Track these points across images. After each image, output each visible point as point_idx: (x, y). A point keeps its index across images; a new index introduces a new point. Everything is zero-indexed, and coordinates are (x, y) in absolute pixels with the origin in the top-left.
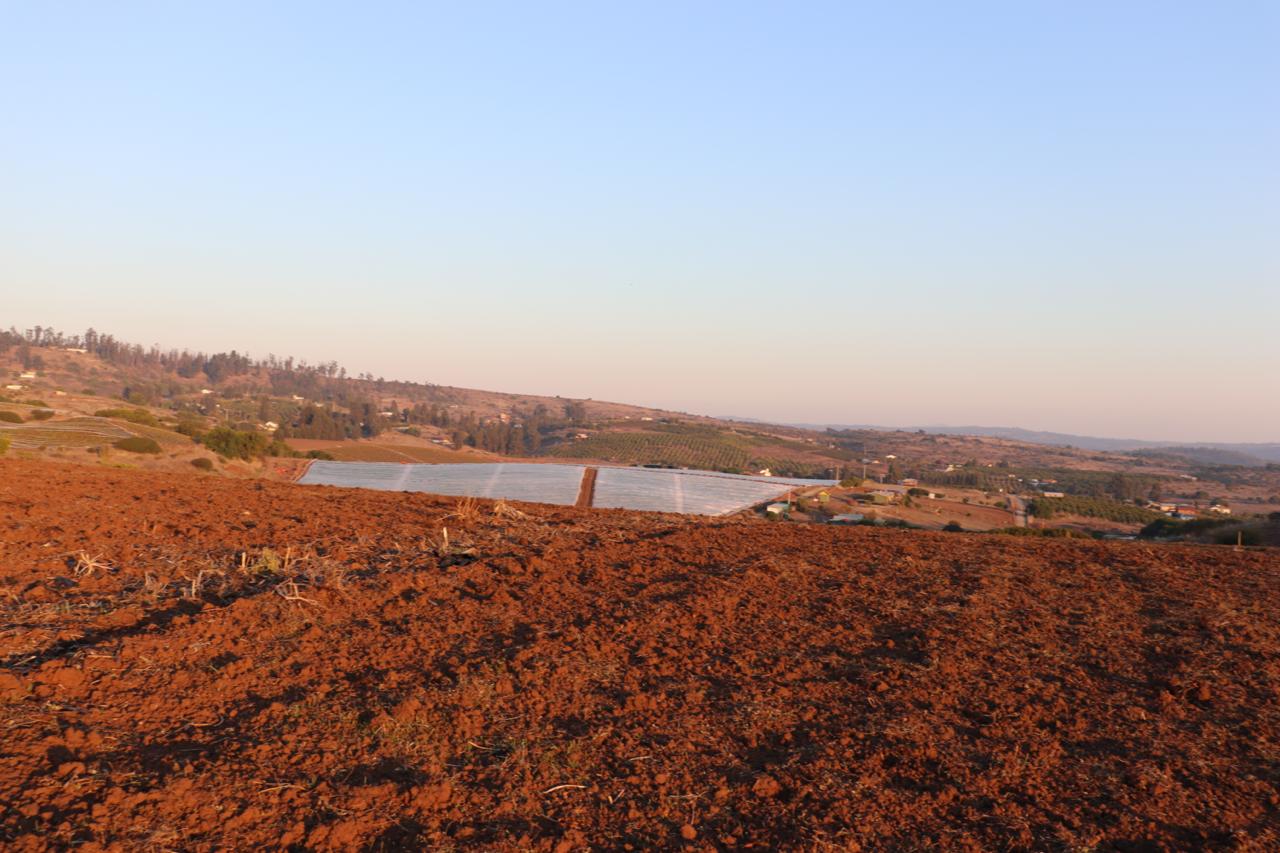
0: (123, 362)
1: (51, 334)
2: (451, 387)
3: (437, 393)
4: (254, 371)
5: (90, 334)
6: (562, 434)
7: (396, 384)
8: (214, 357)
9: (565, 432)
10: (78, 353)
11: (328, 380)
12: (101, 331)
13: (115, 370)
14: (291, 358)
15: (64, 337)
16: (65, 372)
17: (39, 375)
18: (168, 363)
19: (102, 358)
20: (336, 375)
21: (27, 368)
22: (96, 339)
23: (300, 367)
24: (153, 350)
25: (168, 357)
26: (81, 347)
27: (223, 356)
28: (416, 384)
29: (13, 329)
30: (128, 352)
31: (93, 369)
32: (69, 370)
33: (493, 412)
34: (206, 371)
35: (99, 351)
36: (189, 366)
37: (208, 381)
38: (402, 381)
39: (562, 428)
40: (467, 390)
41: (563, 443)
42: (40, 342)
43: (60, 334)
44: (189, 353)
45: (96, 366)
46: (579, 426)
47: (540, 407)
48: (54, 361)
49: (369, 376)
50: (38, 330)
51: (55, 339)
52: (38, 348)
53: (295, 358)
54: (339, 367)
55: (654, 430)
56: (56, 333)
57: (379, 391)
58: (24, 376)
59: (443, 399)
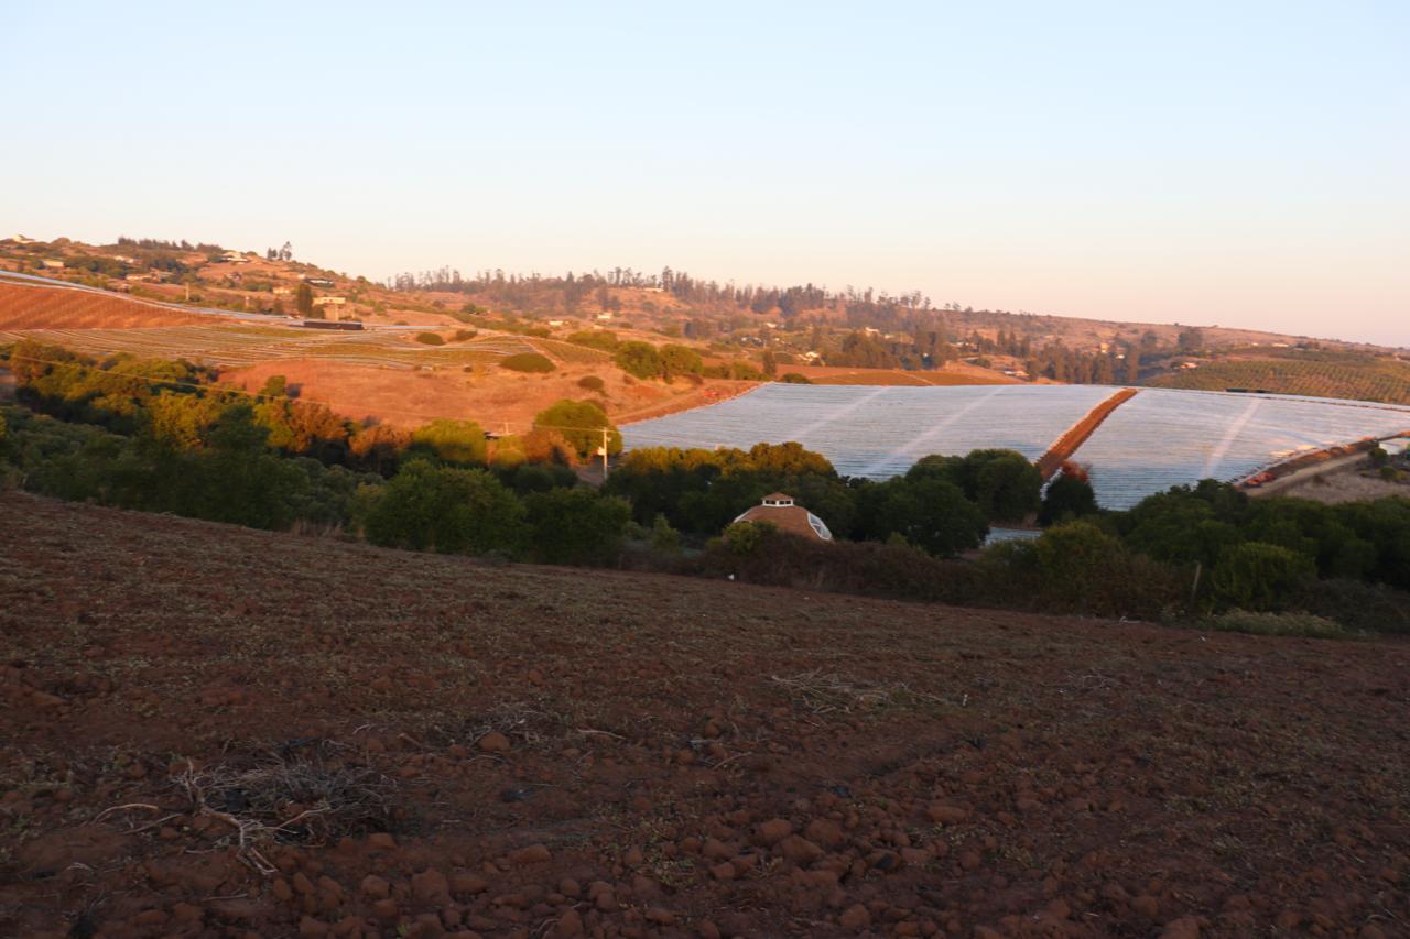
0: (698, 299)
1: (630, 274)
2: (1049, 317)
3: (1033, 322)
4: (831, 304)
5: (667, 273)
6: (1165, 363)
7: (986, 313)
8: (789, 290)
9: (1170, 361)
10: (655, 292)
11: (909, 311)
12: (677, 269)
13: (688, 308)
14: (871, 289)
15: (643, 277)
16: (640, 312)
17: (615, 315)
18: (743, 299)
19: (677, 296)
20: (920, 306)
21: (605, 309)
22: (672, 278)
23: (882, 299)
24: (728, 286)
25: (743, 292)
26: (659, 286)
27: (798, 290)
28: (1008, 313)
29: (595, 272)
30: (703, 290)
31: (667, 307)
32: (644, 309)
33: (1093, 341)
34: (780, 306)
35: (674, 289)
36: (765, 301)
37: (781, 315)
38: (993, 310)
39: (1167, 357)
40: (1068, 319)
41: (1166, 375)
42: (620, 283)
43: (639, 274)
44: (765, 288)
45: (670, 305)
46: (1189, 355)
47: (1150, 335)
48: (631, 301)
49: (956, 306)
50: (619, 271)
51: (634, 279)
52: (619, 289)
53: (874, 288)
54: (923, 298)
55: (1285, 357)
56: (634, 272)
57: (966, 321)
58: (601, 317)
59: (1039, 330)
